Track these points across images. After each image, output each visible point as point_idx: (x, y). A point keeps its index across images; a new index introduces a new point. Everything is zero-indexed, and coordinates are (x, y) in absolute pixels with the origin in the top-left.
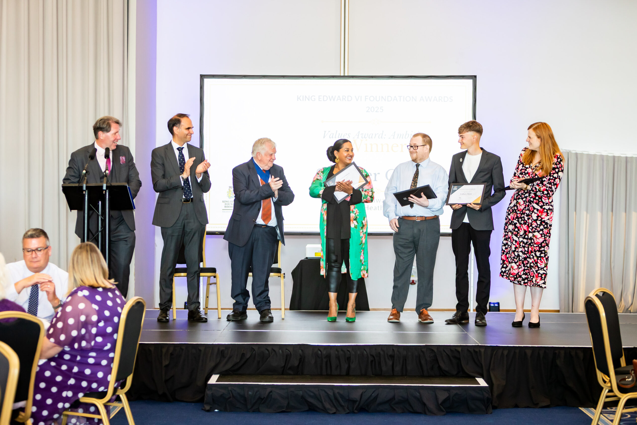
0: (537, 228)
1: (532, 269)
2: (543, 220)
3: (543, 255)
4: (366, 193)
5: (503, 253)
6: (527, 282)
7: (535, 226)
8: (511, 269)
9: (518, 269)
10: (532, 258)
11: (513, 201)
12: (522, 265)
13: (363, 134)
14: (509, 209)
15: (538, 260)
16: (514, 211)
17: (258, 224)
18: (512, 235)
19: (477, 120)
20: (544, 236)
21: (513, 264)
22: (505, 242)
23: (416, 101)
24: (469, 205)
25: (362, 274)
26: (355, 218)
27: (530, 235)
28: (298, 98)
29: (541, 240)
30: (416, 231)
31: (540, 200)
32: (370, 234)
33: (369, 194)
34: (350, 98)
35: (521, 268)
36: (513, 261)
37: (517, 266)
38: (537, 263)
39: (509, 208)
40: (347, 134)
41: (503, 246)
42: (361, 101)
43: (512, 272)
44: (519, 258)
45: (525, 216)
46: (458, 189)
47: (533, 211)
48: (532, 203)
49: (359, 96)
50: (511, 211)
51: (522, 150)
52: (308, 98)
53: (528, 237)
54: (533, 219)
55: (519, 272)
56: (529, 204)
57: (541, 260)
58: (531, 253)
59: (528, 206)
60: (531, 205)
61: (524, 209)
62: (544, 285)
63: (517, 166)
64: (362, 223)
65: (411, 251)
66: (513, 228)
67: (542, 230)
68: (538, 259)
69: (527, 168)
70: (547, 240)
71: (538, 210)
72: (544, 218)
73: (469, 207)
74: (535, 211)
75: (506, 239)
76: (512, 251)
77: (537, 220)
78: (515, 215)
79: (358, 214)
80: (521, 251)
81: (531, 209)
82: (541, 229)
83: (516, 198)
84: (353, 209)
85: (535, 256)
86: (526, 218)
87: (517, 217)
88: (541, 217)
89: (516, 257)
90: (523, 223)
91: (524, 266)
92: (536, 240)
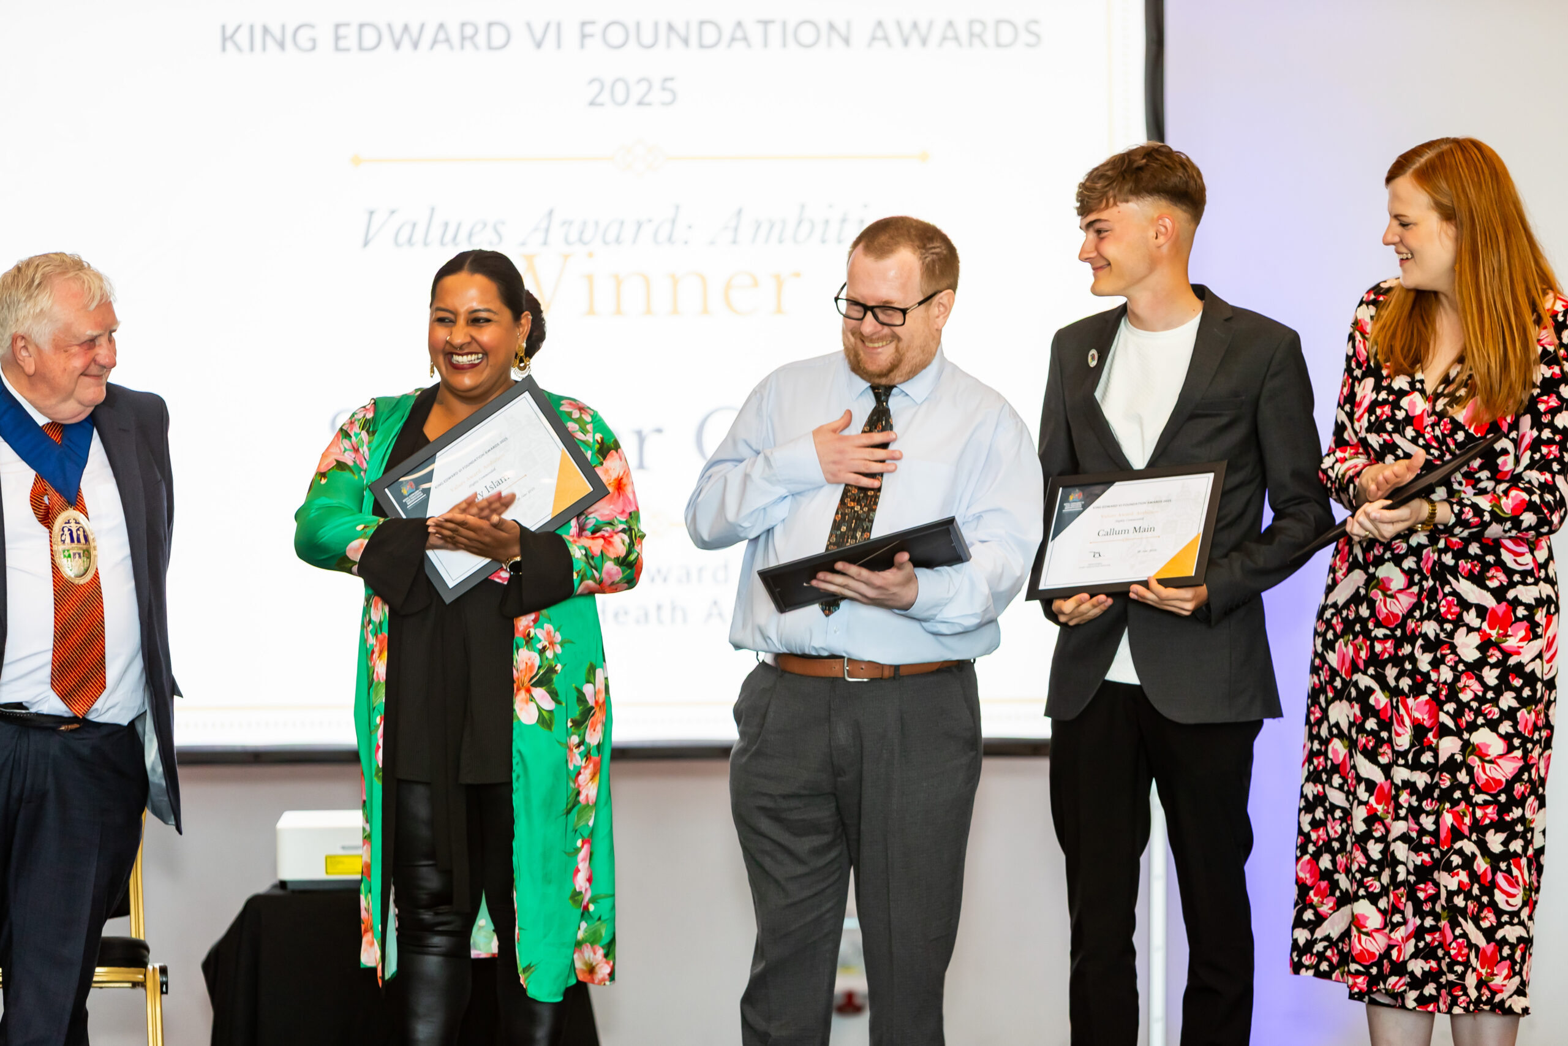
0: (1486, 707)
1: (1460, 925)
2: (1512, 661)
3: (1516, 846)
4: (597, 546)
5: (1303, 849)
6: (1434, 993)
7: (1476, 694)
8: (1354, 932)
9: (1387, 930)
10: (1458, 867)
11: (1346, 575)
12: (1409, 909)
13: (571, 223)
14: (1328, 614)
15: (1494, 873)
16: (1358, 628)
17: (38, 715)
18: (1351, 756)
19: (1175, 140)
20: (1523, 745)
21: (1363, 907)
22: (1311, 790)
23: (847, 41)
24: (1140, 589)
25: (579, 965)
26: (541, 672)
27: (1449, 746)
28: (224, 39)
29: (1507, 768)
30: (843, 734)
31: (1490, 558)
32: (623, 754)
33: (611, 549)
34: (498, 36)
35: (1405, 922)
36: (1362, 892)
37: (1384, 913)
38: (1489, 888)
39: (1324, 608)
40: (485, 225)
41: (1303, 812)
42: (559, 46)
43: (1359, 947)
44: (1394, 875)
45: (1418, 653)
46: (1085, 507)
47: (1458, 622)
48: (1449, 577)
49: (548, 25)
50: (1339, 628)
51: (1361, 303)
52: (278, 35)
53: (1436, 757)
54: (1461, 661)
55: (1390, 947)
56: (1438, 585)
57: (1509, 871)
58: (1454, 841)
59: (1432, 594)
60: (1447, 589)
61: (1410, 614)
62: (1522, 998)
63: (1343, 386)
64: (581, 698)
65: (828, 847)
66: (1355, 715)
67: (1510, 714)
68: (1495, 869)
69: (1402, 393)
70: (1533, 765)
71: (1482, 611)
72: (1519, 653)
73: (1143, 605)
74: (1471, 618)
75: (1314, 777)
76: (1354, 840)
77: (1481, 663)
78: (1361, 649)
79: (558, 649)
80: (1404, 838)
81: (1448, 611)
82: (1506, 708)
83: (1364, 559)
84: (528, 627)
85: (1478, 852)
86: (1424, 661)
87: (1374, 660)
88: (1504, 645)
89: (1373, 868)
90: (1406, 690)
91: (1418, 912)
92: (1480, 770)
